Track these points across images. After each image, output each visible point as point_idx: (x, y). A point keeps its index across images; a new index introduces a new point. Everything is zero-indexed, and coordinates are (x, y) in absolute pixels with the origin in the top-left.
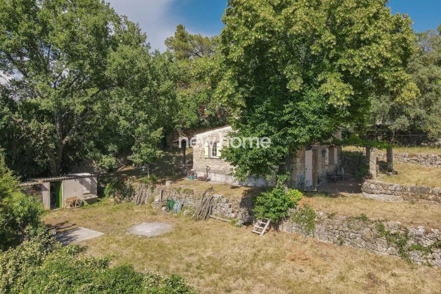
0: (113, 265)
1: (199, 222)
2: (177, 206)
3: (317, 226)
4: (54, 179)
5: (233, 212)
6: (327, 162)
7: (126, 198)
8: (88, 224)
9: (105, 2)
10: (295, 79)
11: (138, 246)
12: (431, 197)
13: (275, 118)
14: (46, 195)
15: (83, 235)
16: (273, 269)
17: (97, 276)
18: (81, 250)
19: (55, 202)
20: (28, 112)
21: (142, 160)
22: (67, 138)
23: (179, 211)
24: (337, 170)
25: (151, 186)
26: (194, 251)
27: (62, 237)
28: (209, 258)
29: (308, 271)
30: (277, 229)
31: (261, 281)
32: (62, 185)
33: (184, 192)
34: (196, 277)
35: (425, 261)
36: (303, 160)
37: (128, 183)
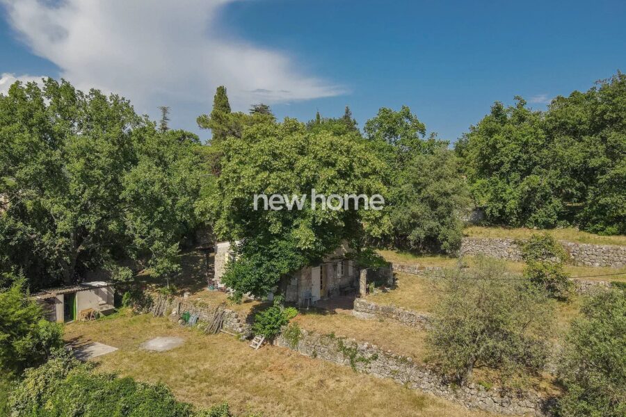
0: (121, 377)
1: (209, 337)
2: (192, 320)
3: (300, 342)
4: (68, 290)
5: (240, 327)
6: (339, 275)
7: (145, 309)
8: (103, 338)
9: (125, 99)
10: (275, 223)
11: (147, 361)
12: (394, 316)
13: (266, 251)
14: (59, 309)
15: (99, 350)
16: (251, 378)
17: (107, 385)
18: (96, 365)
19: (69, 314)
20: (40, 221)
21: (158, 274)
22: (81, 248)
23: (194, 324)
24: (353, 281)
25: (170, 297)
26: (194, 364)
27: (78, 353)
28: (205, 370)
29: (278, 378)
30: (272, 343)
31: (237, 387)
32: (77, 297)
33: (200, 306)
34: (189, 385)
35: (364, 370)
36: (309, 277)
37: (147, 293)
